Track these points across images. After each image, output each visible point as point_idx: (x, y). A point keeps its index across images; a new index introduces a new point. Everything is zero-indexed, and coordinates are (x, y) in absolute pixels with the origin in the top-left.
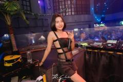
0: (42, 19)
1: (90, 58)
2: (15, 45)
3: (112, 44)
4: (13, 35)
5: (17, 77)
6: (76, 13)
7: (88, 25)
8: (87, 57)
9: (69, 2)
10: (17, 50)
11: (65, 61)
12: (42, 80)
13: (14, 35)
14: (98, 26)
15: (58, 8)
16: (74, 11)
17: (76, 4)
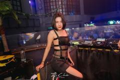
0: (34, 19)
1: (81, 55)
2: (7, 46)
3: (101, 42)
4: (4, 35)
5: (10, 78)
6: (67, 13)
7: (78, 25)
8: (79, 55)
9: (60, 3)
10: (9, 50)
11: (59, 57)
12: (37, 78)
13: (6, 35)
14: (88, 25)
15: (49, 8)
16: (65, 12)
17: (67, 5)
